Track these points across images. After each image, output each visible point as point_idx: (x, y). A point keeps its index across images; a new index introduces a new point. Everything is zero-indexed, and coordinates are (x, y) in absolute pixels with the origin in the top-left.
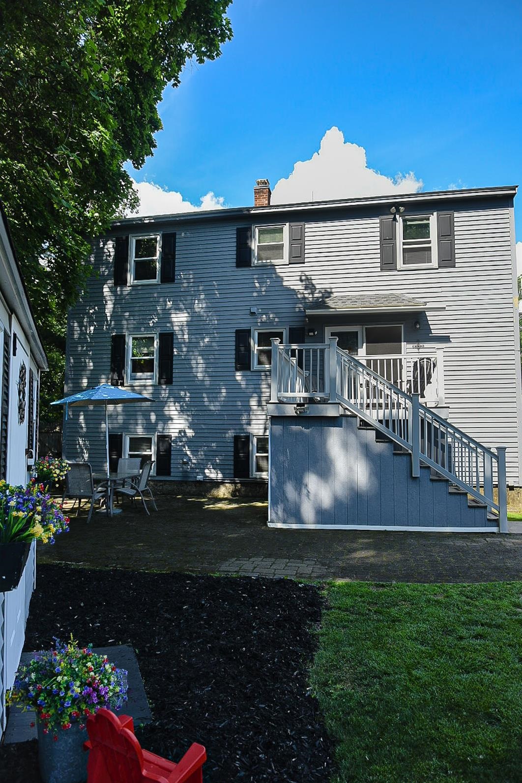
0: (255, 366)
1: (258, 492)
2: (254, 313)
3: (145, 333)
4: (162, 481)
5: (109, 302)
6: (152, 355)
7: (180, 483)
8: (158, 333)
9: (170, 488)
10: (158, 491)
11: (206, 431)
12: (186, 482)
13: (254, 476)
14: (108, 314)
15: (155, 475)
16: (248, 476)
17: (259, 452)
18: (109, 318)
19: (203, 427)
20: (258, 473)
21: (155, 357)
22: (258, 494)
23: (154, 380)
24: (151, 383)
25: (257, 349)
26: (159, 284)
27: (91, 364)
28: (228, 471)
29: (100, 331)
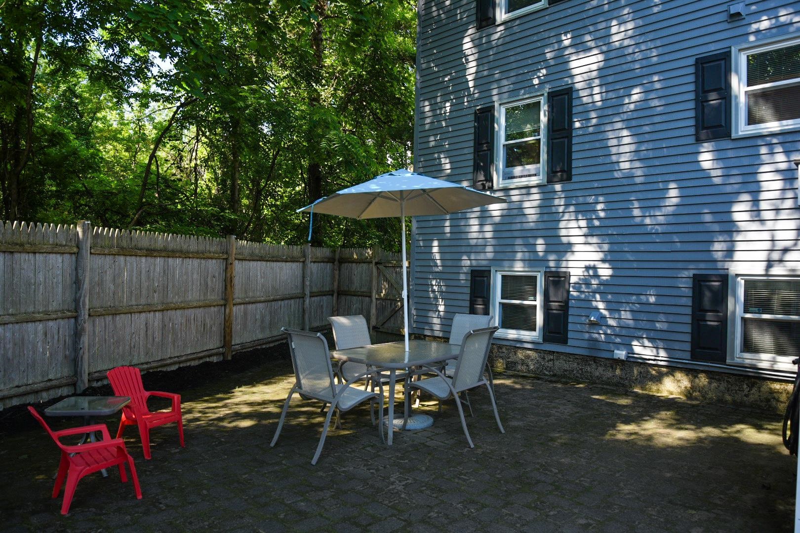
0: (742, 128)
1: (746, 396)
2: (739, 14)
3: (527, 96)
4: (554, 352)
5: (471, 58)
6: (536, 134)
7: (585, 360)
8: (546, 94)
9: (566, 366)
10: (546, 369)
11: (635, 265)
12: (595, 359)
13: (739, 361)
14: (470, 78)
15: (541, 341)
16: (723, 360)
17: (751, 309)
18: (471, 84)
19: (630, 257)
20: (747, 355)
21: (543, 136)
22: (745, 398)
23: (541, 177)
24: (537, 182)
25: (746, 92)
26: (548, 8)
27: (448, 166)
28: (677, 346)
29: (459, 107)
